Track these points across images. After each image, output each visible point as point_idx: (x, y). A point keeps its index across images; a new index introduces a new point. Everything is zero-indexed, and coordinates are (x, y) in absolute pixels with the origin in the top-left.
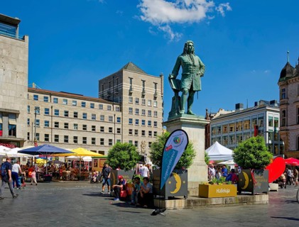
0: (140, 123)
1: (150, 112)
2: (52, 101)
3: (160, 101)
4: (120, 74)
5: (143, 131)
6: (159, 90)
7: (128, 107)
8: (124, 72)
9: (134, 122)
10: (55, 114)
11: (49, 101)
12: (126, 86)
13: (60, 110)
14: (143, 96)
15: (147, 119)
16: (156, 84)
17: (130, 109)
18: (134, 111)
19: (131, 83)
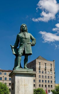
0: (44, 81)
1: (49, 76)
2: (4, 74)
3: (53, 72)
4: (35, 61)
5: (46, 85)
6: (53, 67)
7: (39, 75)
8: (36, 60)
9: (41, 81)
10: (5, 79)
11: (2, 74)
12: (37, 66)
13: (7, 77)
14: (45, 70)
15: (47, 80)
16: (51, 64)
17: (39, 76)
18: (41, 76)
19: (40, 65)
